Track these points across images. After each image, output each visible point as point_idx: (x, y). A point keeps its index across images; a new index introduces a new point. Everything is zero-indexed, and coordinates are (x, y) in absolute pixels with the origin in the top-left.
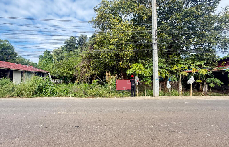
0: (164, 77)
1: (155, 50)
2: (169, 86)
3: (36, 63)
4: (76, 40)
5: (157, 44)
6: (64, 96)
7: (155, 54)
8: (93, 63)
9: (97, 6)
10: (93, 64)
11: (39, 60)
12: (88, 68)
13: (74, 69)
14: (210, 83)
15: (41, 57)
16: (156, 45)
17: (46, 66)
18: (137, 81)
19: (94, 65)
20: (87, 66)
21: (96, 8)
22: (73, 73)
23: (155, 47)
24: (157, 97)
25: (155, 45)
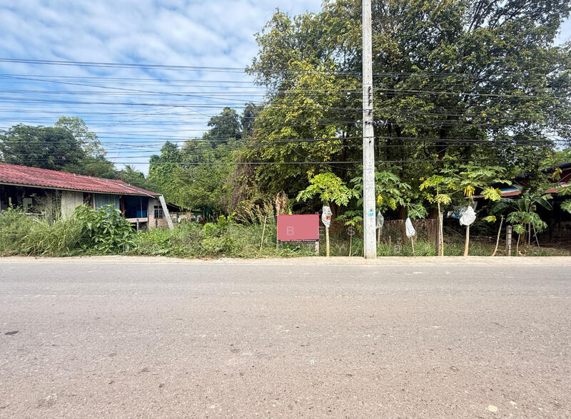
0: (394, 207)
1: (368, 140)
2: (410, 230)
3: (142, 174)
4: (237, 115)
5: (373, 125)
6: (142, 254)
7: (367, 150)
8: (260, 174)
9: (263, 30)
10: (262, 177)
11: (149, 165)
12: (250, 184)
13: (219, 187)
14: (515, 223)
15: (155, 159)
16: (371, 126)
17: (166, 181)
18: (327, 218)
19: (264, 179)
20: (247, 181)
21: (261, 35)
22: (217, 196)
23: (367, 131)
24: (372, 258)
25: (368, 126)
